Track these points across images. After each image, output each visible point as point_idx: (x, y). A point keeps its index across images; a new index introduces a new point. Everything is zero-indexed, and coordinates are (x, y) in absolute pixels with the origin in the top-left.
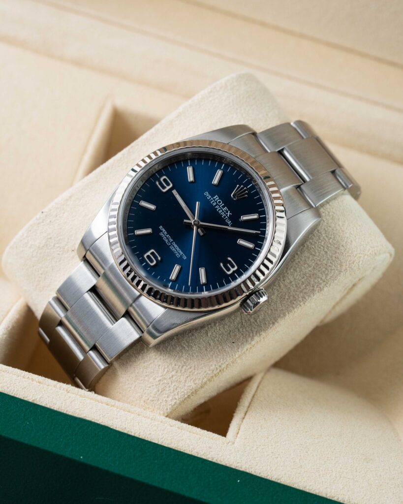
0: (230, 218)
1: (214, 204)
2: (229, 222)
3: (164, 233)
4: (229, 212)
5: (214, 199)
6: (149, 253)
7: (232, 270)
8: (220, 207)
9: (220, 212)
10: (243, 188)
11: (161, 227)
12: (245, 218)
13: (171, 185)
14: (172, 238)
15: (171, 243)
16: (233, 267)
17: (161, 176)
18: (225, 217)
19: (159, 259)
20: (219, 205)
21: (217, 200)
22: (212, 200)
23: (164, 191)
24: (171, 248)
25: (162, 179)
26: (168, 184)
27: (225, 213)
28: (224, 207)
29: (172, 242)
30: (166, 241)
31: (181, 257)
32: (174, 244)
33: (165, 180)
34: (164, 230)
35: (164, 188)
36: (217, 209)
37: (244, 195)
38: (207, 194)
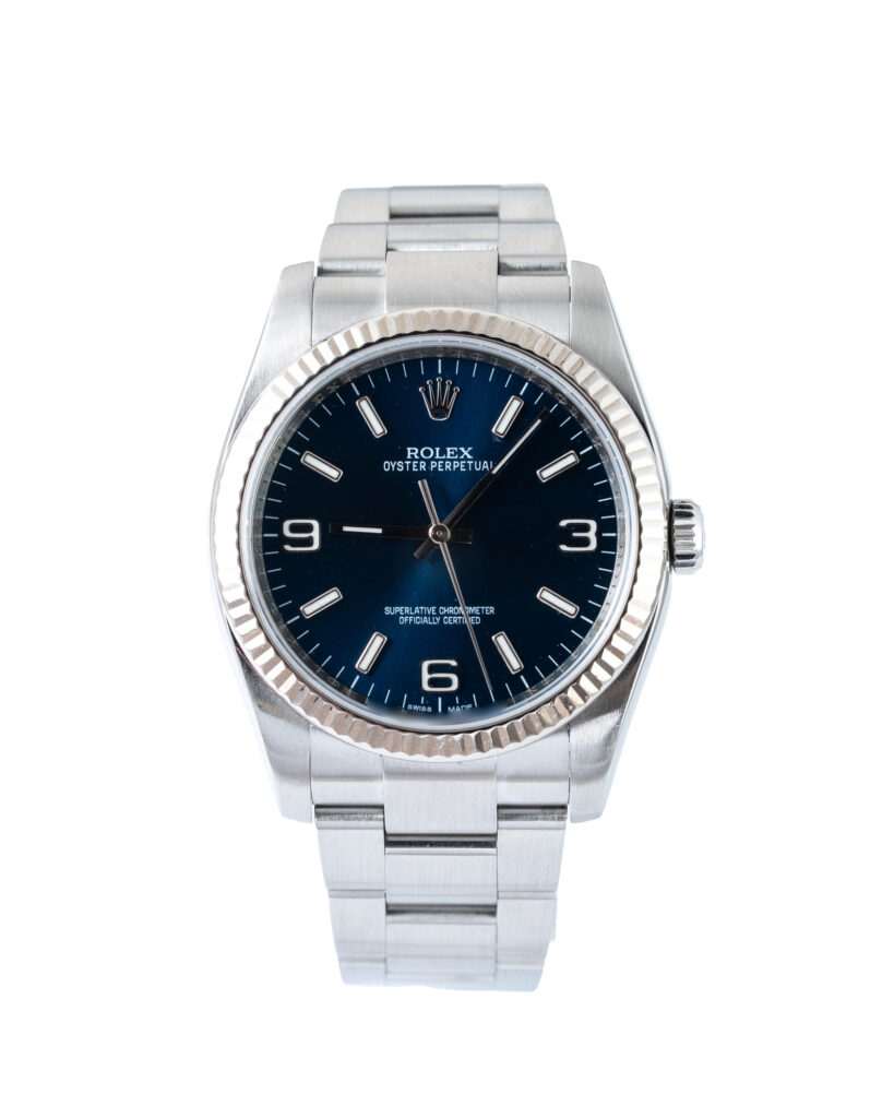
0: (478, 456)
1: (423, 466)
2: (485, 466)
3: (405, 614)
4: (462, 449)
5: (413, 459)
6: (426, 677)
7: (592, 535)
8: (437, 460)
9: (448, 467)
10: (434, 385)
11: (388, 610)
12: (502, 426)
13: (315, 524)
14: (430, 605)
15: (438, 615)
16: (586, 528)
17: (280, 530)
18: (466, 466)
19: (454, 663)
20: (433, 459)
21: (419, 454)
22: (411, 465)
23: (316, 546)
24: (448, 621)
25: (287, 533)
26: (309, 528)
27: (459, 460)
28: (443, 452)
29: (437, 610)
30: (426, 620)
31: (483, 616)
32: (444, 610)
33: (294, 528)
34: (398, 609)
35: (309, 542)
36: (436, 469)
37: (451, 392)
38: (388, 465)
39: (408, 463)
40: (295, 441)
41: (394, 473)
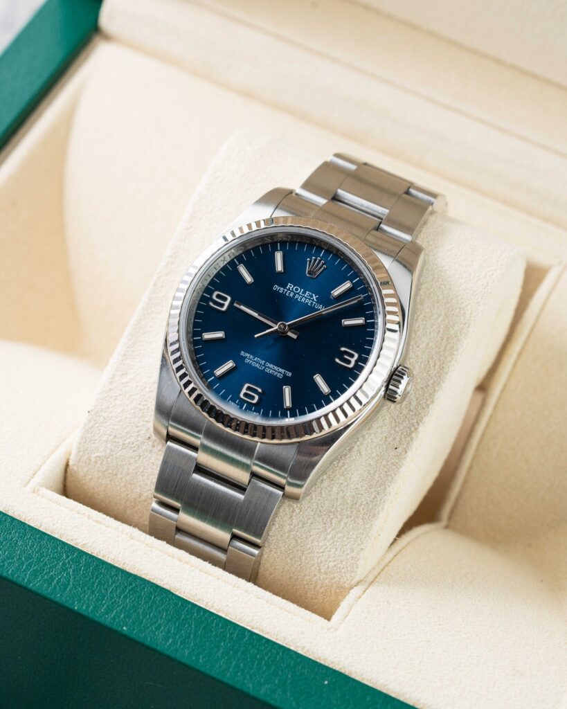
0: (319, 301)
1: (292, 295)
2: (321, 307)
3: (249, 358)
4: (314, 295)
5: (289, 289)
6: (244, 391)
8: (299, 295)
9: (303, 300)
10: (315, 260)
12: (336, 292)
13: (229, 299)
14: (263, 360)
17: (211, 294)
18: (312, 303)
19: (260, 390)
20: (298, 293)
21: (292, 289)
22: (286, 292)
24: (267, 370)
25: (214, 297)
26: (225, 299)
27: (310, 299)
28: (304, 292)
29: (265, 363)
30: (257, 365)
31: (285, 375)
32: (268, 364)
33: (218, 296)
34: (248, 355)
35: (222, 305)
36: (297, 299)
37: (321, 267)
38: (276, 287)
39: (286, 290)
40: (239, 258)
41: (277, 292)
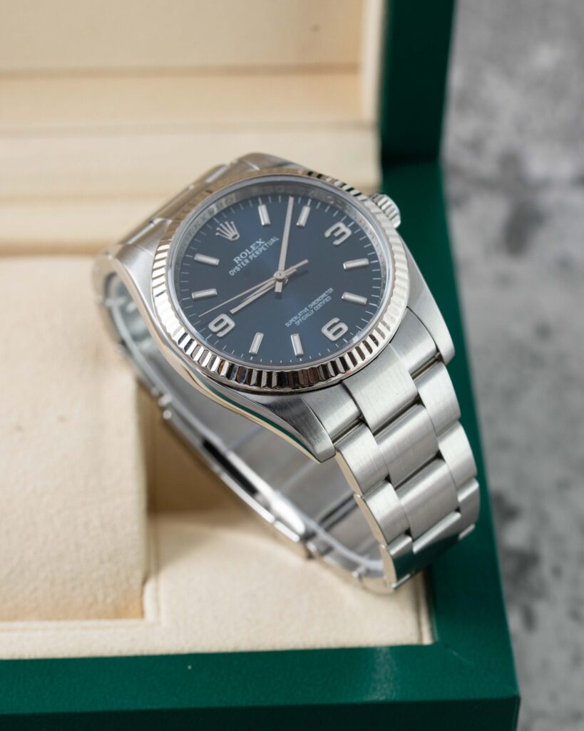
0: (266, 240)
1: (247, 261)
2: (273, 240)
3: (297, 320)
4: (257, 242)
5: (240, 262)
6: (330, 335)
7: (344, 229)
8: (251, 254)
9: (258, 253)
10: (222, 228)
11: (287, 325)
12: (265, 220)
13: (223, 316)
14: (303, 308)
15: (310, 309)
16: (339, 228)
17: (210, 332)
18: (265, 247)
19: (336, 320)
20: (248, 255)
21: (241, 258)
22: (242, 265)
23: (232, 324)
24: (317, 308)
25: (215, 330)
26: (222, 320)
27: (260, 247)
28: (250, 250)
30: (307, 315)
31: (329, 295)
32: (311, 306)
33: (216, 325)
34: (292, 321)
35: (228, 325)
36: (253, 258)
38: (232, 272)
39: (239, 265)
40: (183, 295)
41: (237, 273)
